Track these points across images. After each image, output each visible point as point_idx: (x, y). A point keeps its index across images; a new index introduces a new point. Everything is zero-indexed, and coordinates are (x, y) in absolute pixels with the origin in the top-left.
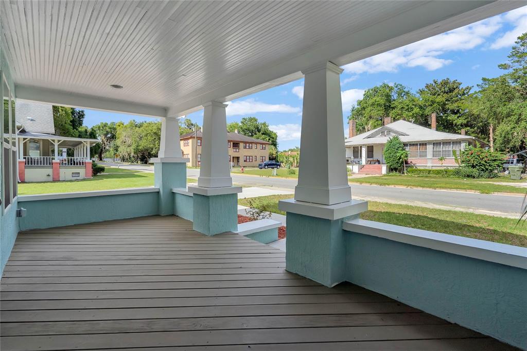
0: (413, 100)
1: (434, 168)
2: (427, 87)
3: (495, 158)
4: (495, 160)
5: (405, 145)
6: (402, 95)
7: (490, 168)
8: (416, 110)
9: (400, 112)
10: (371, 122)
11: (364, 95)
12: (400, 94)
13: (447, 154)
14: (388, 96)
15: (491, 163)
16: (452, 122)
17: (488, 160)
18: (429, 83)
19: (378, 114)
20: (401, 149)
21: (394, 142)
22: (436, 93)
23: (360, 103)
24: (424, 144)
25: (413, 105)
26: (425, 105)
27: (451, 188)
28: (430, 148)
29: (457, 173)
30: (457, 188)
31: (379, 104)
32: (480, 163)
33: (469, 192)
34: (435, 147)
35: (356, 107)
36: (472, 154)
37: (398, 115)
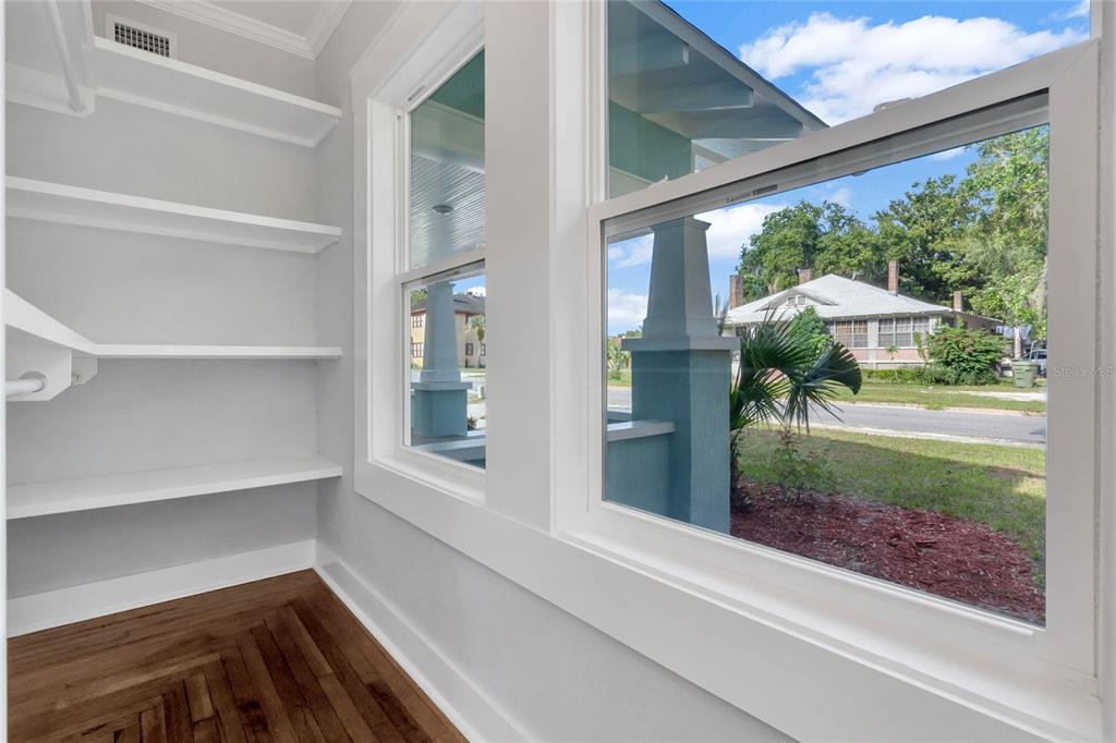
0: (860, 235)
1: (881, 368)
2: (892, 207)
3: (988, 348)
4: (988, 352)
5: (828, 322)
6: (840, 225)
7: (978, 366)
8: (866, 253)
9: (833, 258)
10: (777, 279)
11: (764, 225)
12: (834, 221)
13: (903, 340)
14: (811, 227)
15: (982, 358)
16: (941, 277)
17: (975, 351)
18: (896, 199)
19: (790, 263)
20: (818, 330)
21: (806, 319)
22: (910, 218)
23: (755, 240)
24: (862, 321)
25: (860, 243)
26: (885, 244)
27: (880, 401)
28: (873, 327)
29: (919, 375)
30: (890, 401)
31: (793, 242)
32: (959, 357)
33: (908, 407)
34: (883, 326)
35: (750, 248)
36: (946, 340)
37: (831, 263)
